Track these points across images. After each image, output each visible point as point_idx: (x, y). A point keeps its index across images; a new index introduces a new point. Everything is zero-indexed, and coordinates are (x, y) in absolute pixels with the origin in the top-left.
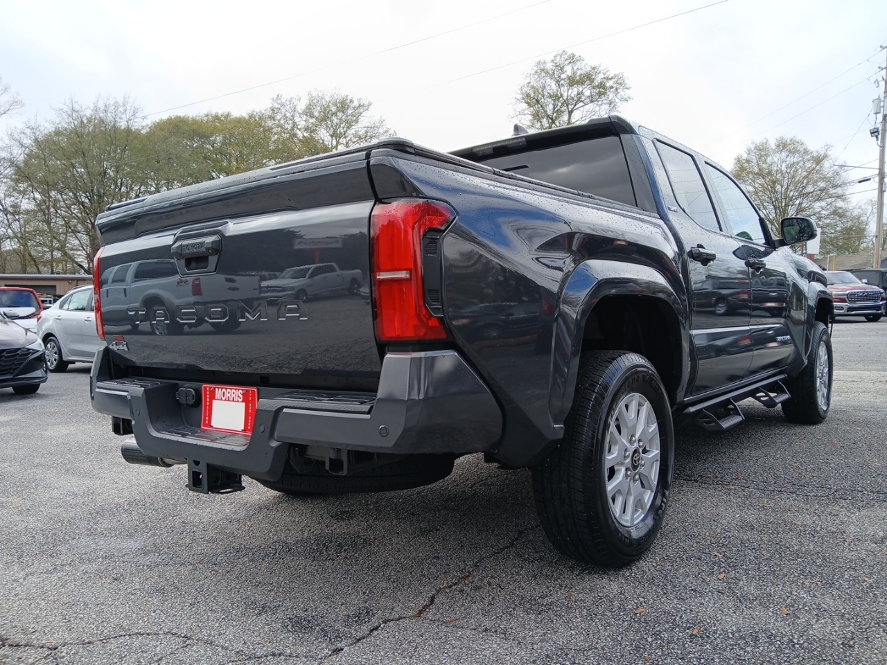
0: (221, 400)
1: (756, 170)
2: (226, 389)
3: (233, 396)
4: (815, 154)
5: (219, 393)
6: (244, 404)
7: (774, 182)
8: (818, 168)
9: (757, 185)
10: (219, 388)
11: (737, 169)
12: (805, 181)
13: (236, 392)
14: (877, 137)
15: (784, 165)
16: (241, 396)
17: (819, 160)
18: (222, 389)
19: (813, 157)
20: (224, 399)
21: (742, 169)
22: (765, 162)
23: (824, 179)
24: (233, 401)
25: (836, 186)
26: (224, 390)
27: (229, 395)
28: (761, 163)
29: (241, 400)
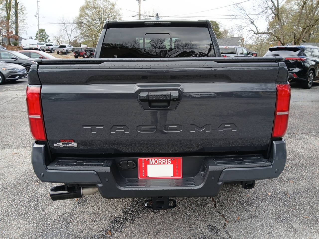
1: (93, 6)
4: (112, 3)
6: (172, 165)
7: (99, 11)
8: (113, 8)
9: (93, 12)
11: (86, 4)
12: (109, 12)
14: (138, 1)
15: (102, 5)
17: (113, 5)
19: (111, 4)
21: (88, 5)
22: (96, 3)
23: (115, 12)
25: (119, 15)
28: (94, 4)
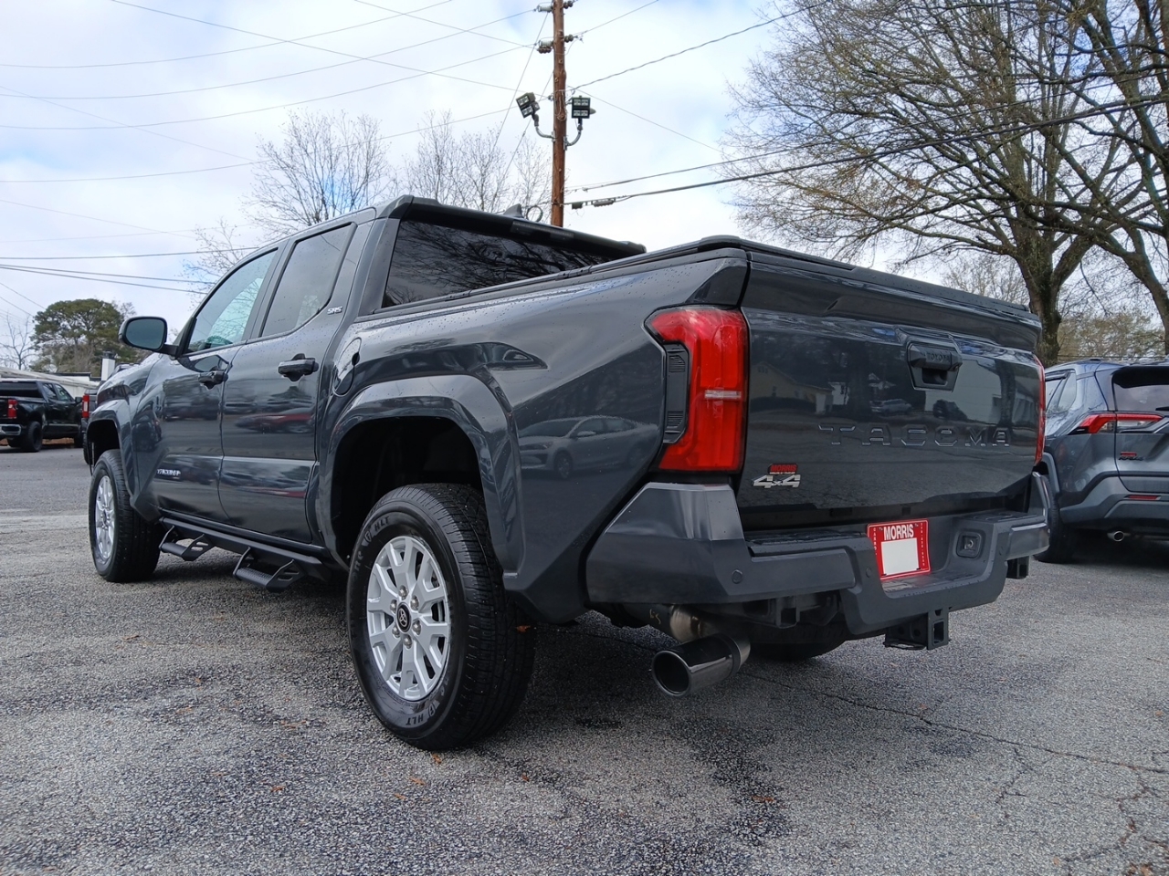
0: (892, 540)
2: (895, 526)
3: (904, 532)
5: (887, 532)
6: (915, 539)
10: (887, 526)
13: (906, 528)
16: (912, 531)
18: (891, 526)
20: (894, 538)
24: (905, 538)
26: (893, 527)
27: (899, 533)
29: (912, 536)
